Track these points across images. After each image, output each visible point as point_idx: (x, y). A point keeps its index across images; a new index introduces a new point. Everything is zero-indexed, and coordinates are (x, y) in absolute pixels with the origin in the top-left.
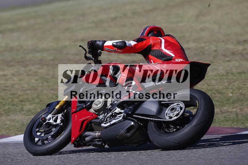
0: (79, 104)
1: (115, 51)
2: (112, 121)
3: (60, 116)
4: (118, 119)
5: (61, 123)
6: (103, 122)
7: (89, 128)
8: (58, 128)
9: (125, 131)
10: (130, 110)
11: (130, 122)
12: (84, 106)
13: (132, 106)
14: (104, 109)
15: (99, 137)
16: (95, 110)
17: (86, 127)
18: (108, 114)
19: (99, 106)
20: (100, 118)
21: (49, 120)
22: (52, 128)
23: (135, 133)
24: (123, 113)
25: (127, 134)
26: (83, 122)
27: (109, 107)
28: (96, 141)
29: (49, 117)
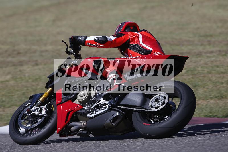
0: (64, 96)
1: (97, 46)
2: (97, 111)
3: (44, 107)
4: (103, 109)
5: (46, 114)
6: (88, 113)
7: (74, 119)
8: (43, 119)
9: (111, 121)
10: (115, 101)
11: (115, 112)
12: (69, 98)
13: (117, 97)
14: (89, 100)
15: (85, 127)
16: (80, 102)
17: (72, 117)
18: (92, 105)
19: (84, 97)
20: (85, 109)
21: (34, 112)
22: (37, 119)
23: (120, 122)
24: (108, 104)
25: (113, 124)
26: (69, 112)
27: (93, 98)
28: (81, 131)
29: (33, 108)
